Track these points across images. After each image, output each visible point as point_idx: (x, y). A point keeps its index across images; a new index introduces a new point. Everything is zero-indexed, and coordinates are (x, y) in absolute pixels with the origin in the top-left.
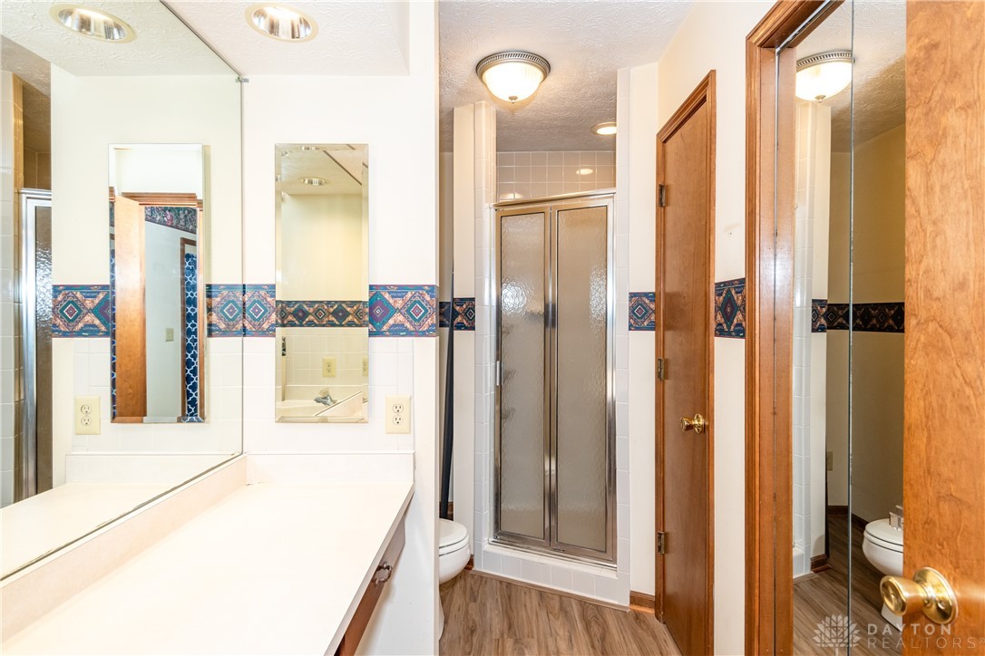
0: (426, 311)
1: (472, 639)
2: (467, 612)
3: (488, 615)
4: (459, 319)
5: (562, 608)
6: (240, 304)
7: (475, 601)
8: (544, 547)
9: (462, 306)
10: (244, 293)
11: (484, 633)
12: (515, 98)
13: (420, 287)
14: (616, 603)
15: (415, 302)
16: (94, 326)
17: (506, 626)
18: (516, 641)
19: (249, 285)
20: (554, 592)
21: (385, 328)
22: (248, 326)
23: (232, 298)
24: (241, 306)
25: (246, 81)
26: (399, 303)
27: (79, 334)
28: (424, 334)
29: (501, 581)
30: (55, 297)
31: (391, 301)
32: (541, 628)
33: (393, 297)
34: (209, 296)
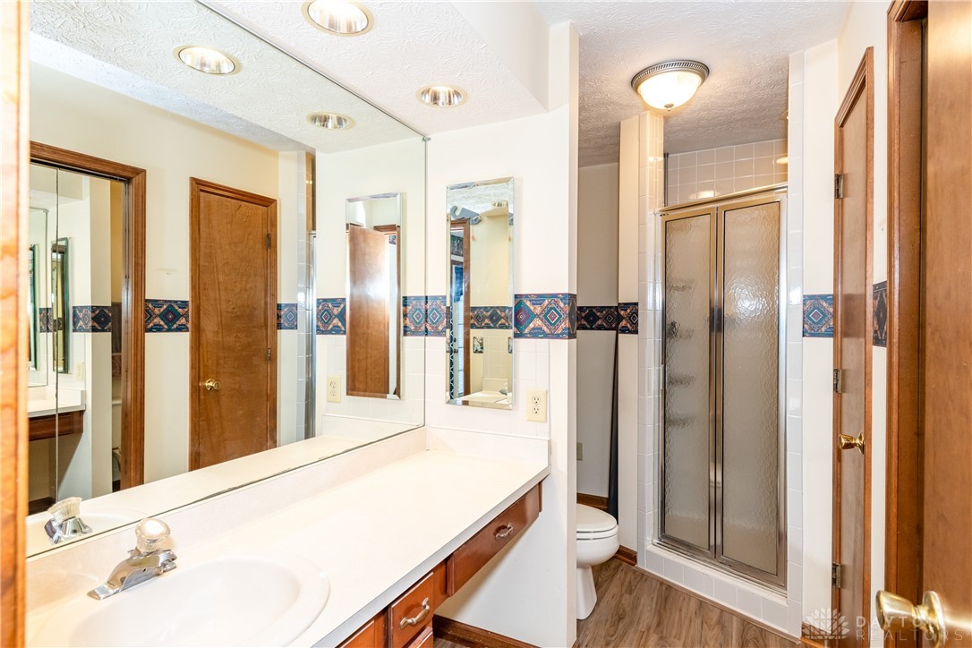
0: (560, 316)
1: (618, 625)
2: (620, 601)
3: (640, 608)
4: (623, 323)
5: (720, 622)
6: (423, 311)
7: (630, 593)
8: (710, 558)
9: (626, 310)
10: (427, 302)
11: (631, 623)
12: (671, 106)
13: (555, 296)
14: (787, 632)
15: (551, 308)
16: (338, 327)
17: (655, 622)
18: (661, 638)
19: (431, 297)
20: (715, 605)
21: (527, 331)
22: (429, 328)
23: (418, 307)
24: (424, 312)
25: (429, 139)
26: (538, 310)
27: (330, 332)
28: (558, 337)
29: (662, 582)
30: (318, 307)
31: (532, 308)
32: (691, 632)
33: (533, 304)
34: (405, 305)
